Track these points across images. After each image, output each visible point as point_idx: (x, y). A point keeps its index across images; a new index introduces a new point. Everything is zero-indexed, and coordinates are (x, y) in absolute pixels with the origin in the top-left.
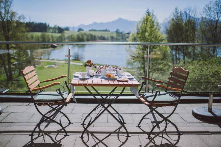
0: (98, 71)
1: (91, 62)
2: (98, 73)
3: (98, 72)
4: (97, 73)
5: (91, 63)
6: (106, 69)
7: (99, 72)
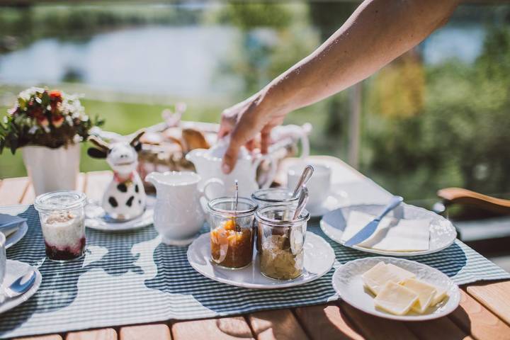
0: (122, 188)
1: (63, 107)
2: (129, 203)
3: (122, 198)
4: (113, 202)
5: (58, 116)
6: (189, 166)
7: (131, 191)
